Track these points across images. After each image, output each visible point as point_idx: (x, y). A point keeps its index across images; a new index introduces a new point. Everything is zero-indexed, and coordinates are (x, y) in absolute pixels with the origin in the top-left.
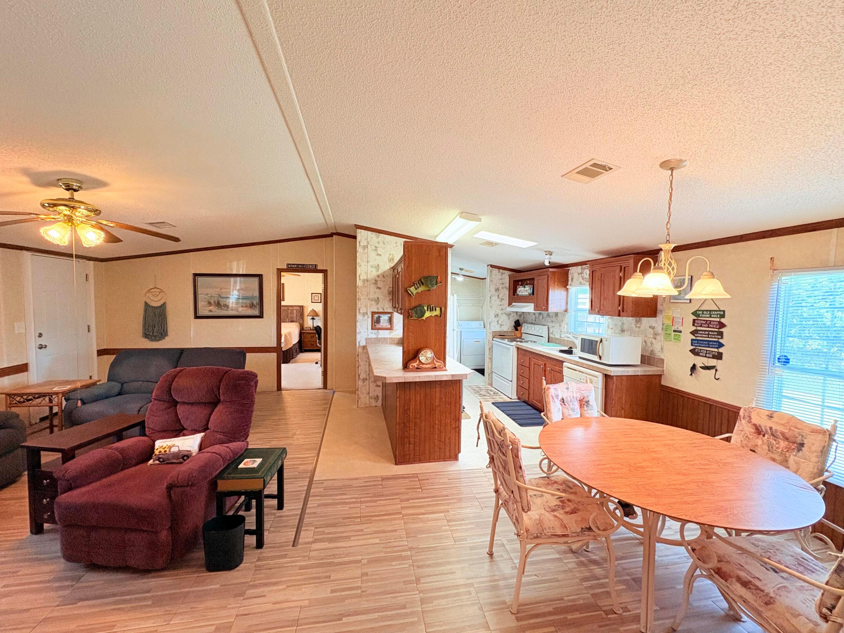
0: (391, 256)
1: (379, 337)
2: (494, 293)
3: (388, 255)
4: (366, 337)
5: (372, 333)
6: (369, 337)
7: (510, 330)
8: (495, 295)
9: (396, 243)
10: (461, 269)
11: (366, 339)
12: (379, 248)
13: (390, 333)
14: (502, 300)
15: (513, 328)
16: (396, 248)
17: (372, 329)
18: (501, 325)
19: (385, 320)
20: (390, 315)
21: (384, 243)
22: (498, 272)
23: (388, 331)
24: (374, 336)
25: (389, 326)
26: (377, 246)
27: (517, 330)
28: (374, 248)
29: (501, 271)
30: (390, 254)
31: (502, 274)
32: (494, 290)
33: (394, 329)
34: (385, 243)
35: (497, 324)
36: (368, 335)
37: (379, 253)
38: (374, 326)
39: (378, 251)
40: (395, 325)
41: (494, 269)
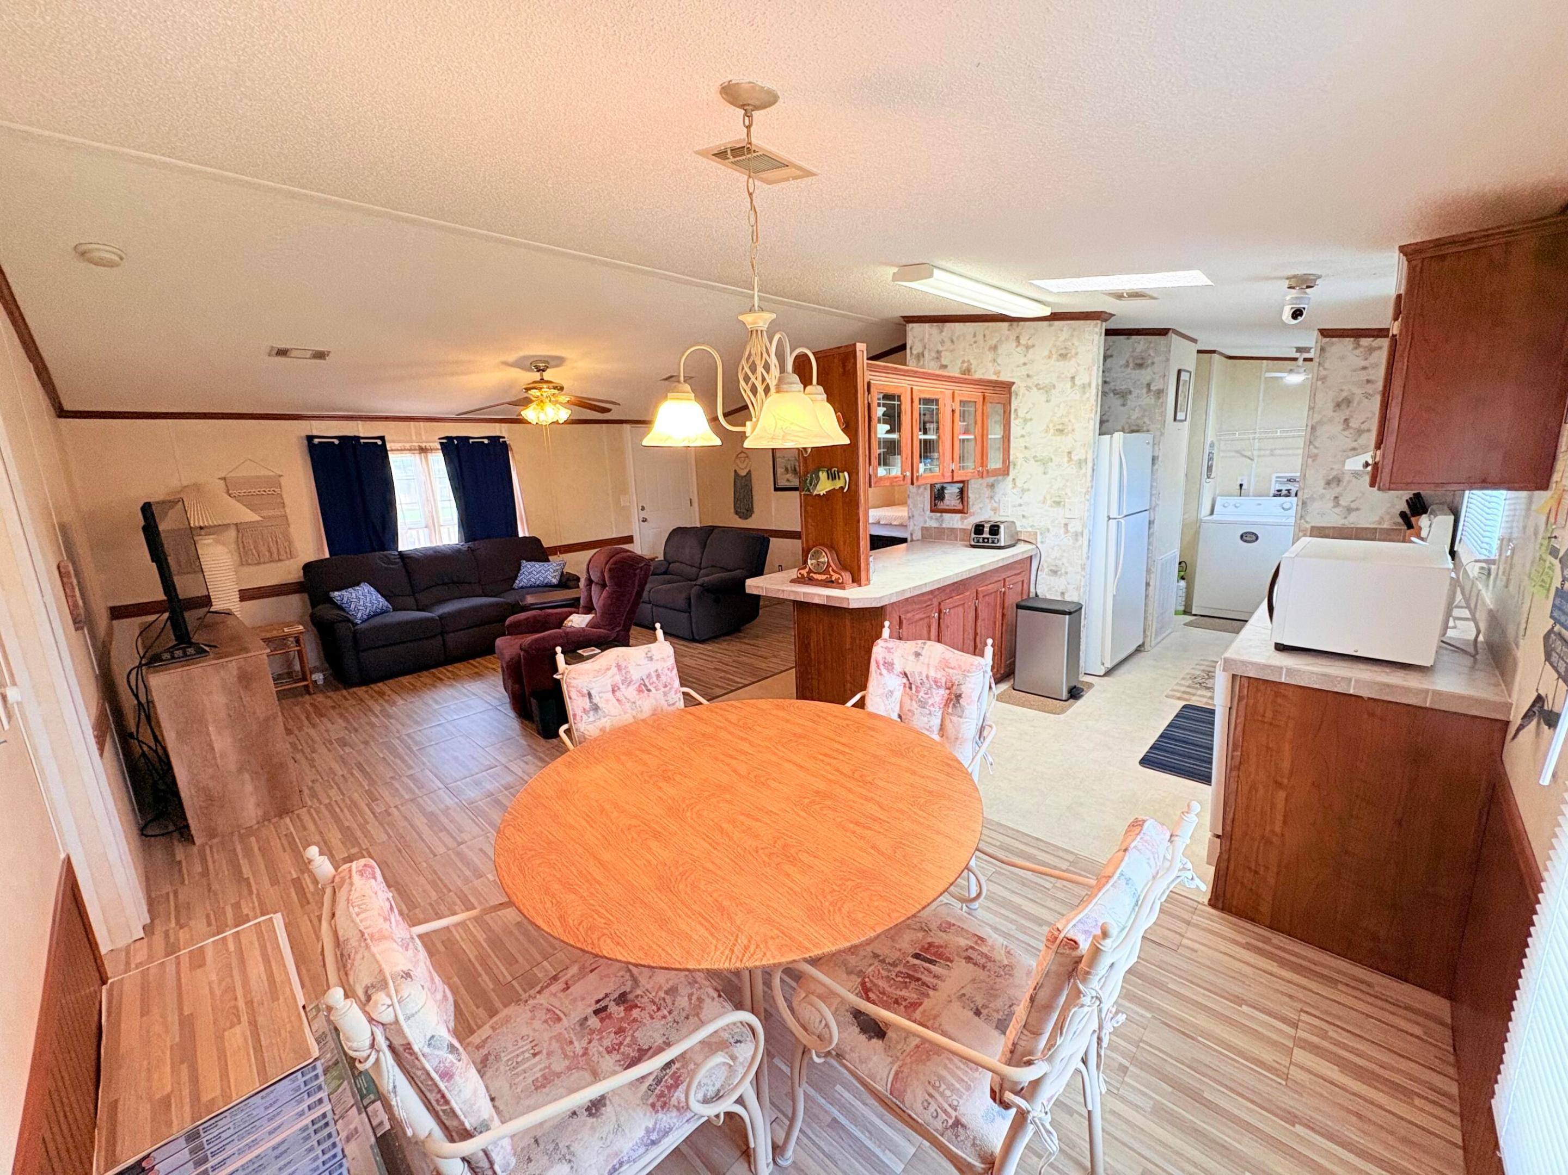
0: (965, 365)
1: (944, 526)
2: (1330, 413)
3: (959, 364)
4: (922, 525)
5: (931, 518)
6: (927, 525)
7: (1385, 526)
8: (1331, 420)
9: (975, 336)
10: (1299, 350)
11: (923, 529)
12: (943, 354)
13: (962, 518)
14: (1360, 432)
15: (1400, 520)
16: (974, 345)
17: (932, 511)
18: (1349, 510)
19: (951, 494)
20: (961, 485)
21: (952, 341)
22: (1351, 346)
23: (959, 516)
24: (934, 524)
25: (960, 507)
26: (940, 348)
27: (1410, 526)
28: (934, 354)
29: (1365, 342)
30: (963, 362)
31: (1371, 350)
32: (1331, 405)
33: (971, 510)
34: (955, 339)
35: (1334, 507)
36: (925, 522)
37: (944, 363)
38: (935, 505)
39: (943, 359)
40: (971, 503)
41: (1334, 340)
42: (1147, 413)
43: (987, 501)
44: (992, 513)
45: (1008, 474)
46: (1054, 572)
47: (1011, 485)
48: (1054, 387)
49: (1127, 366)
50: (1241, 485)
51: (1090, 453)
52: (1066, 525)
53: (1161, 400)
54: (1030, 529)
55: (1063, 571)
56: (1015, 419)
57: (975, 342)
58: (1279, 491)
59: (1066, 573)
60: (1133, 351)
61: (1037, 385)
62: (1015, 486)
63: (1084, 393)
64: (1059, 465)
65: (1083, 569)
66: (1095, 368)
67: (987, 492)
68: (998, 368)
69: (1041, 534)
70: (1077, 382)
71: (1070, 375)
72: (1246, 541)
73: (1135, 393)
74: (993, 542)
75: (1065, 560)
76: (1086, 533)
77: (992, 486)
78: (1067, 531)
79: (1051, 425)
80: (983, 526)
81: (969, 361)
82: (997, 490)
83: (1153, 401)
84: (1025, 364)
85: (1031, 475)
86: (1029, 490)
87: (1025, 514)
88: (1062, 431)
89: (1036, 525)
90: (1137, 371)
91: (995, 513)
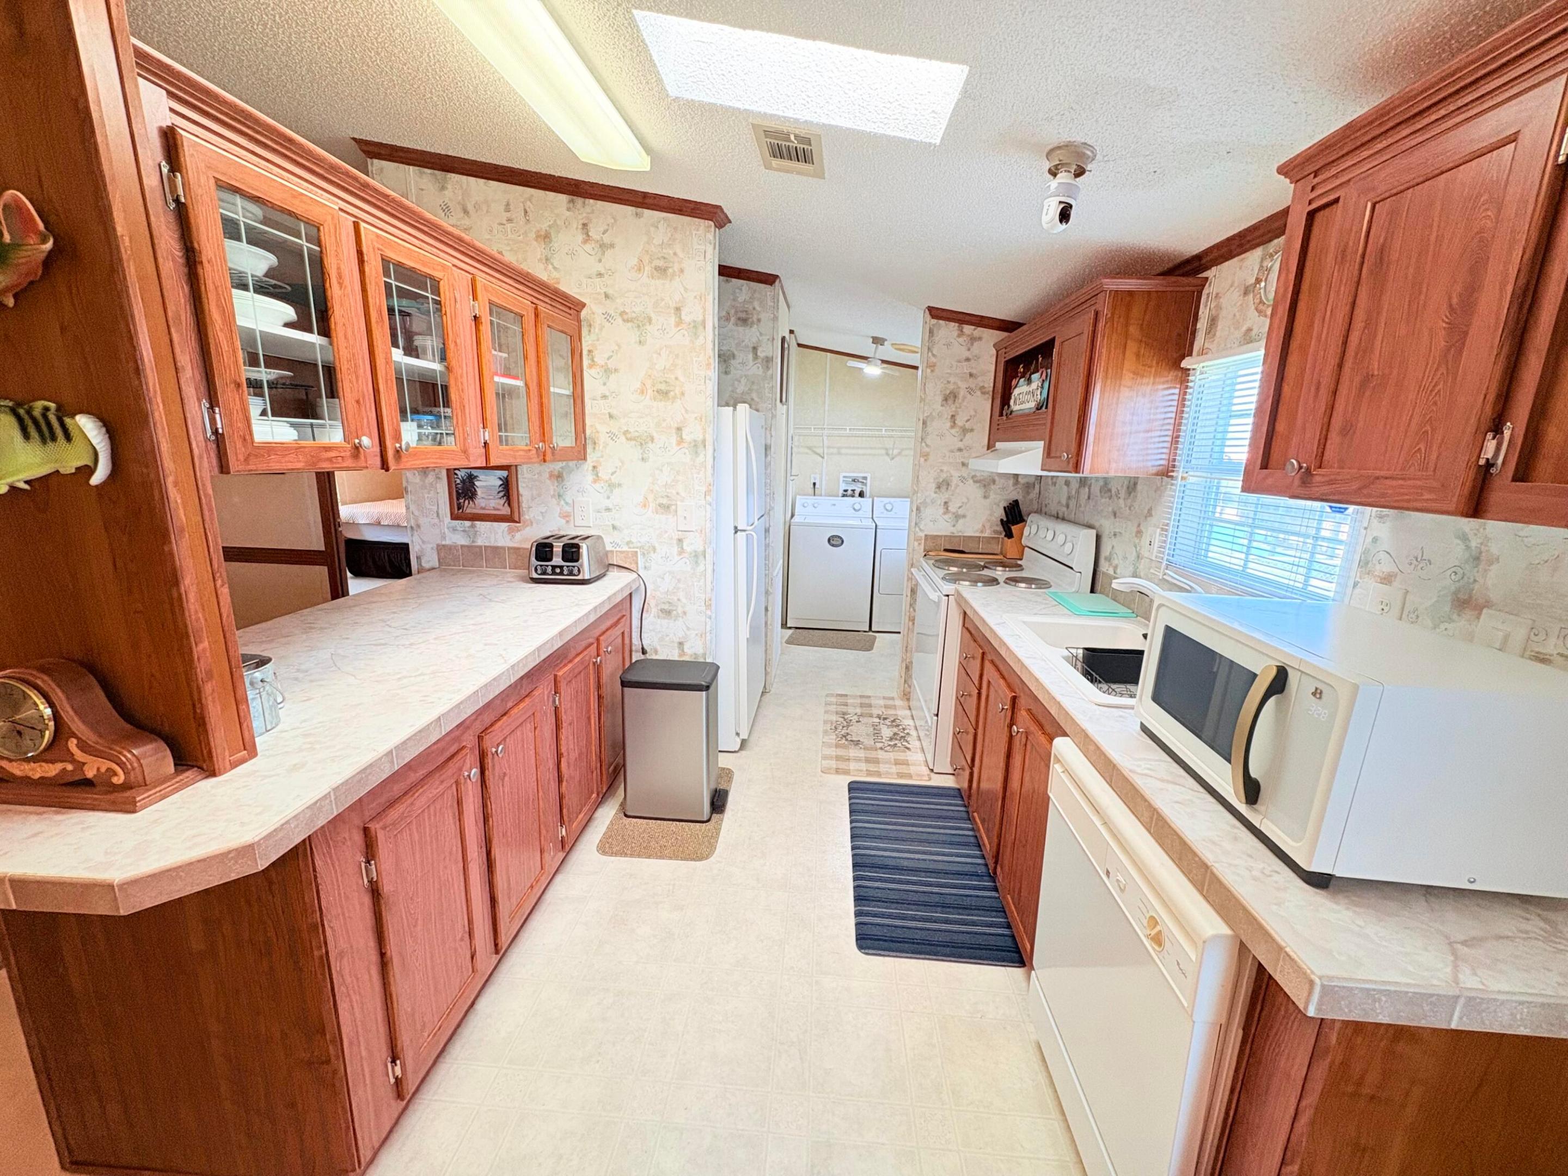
1: (480, 542)
2: (938, 407)
4: (439, 542)
5: (454, 530)
6: (448, 542)
7: (987, 534)
8: (940, 415)
10: (877, 341)
11: (440, 548)
13: (511, 531)
14: (965, 431)
15: (1000, 528)
16: (509, 226)
17: (454, 517)
18: (957, 517)
19: (488, 488)
20: (504, 473)
21: (466, 211)
22: (956, 333)
23: (504, 525)
24: (460, 539)
25: (506, 511)
27: (1009, 535)
29: (968, 329)
31: (973, 339)
32: (939, 399)
33: (526, 517)
34: (470, 207)
35: (945, 513)
36: (444, 538)
38: (460, 507)
40: (524, 505)
41: (941, 322)
42: (755, 387)
43: (554, 501)
44: (563, 521)
45: (585, 459)
46: (667, 613)
47: (590, 477)
48: (650, 320)
49: (728, 319)
50: (814, 484)
51: (710, 430)
52: (680, 541)
53: (770, 372)
54: (625, 548)
55: (680, 610)
56: (591, 367)
57: (510, 220)
58: (846, 491)
59: (685, 613)
60: (734, 300)
61: (622, 314)
62: (597, 479)
63: (696, 335)
64: (665, 448)
65: (708, 606)
67: (551, 486)
68: (556, 274)
69: (644, 554)
71: (673, 305)
72: (833, 545)
73: (740, 356)
74: (571, 573)
75: (681, 595)
76: (709, 552)
77: (559, 477)
78: (682, 551)
79: (649, 383)
80: (551, 546)
82: (567, 484)
83: (760, 372)
84: (600, 274)
85: (623, 462)
86: (620, 485)
87: (617, 524)
88: (666, 393)
89: (634, 540)
90: (741, 329)
91: (567, 522)
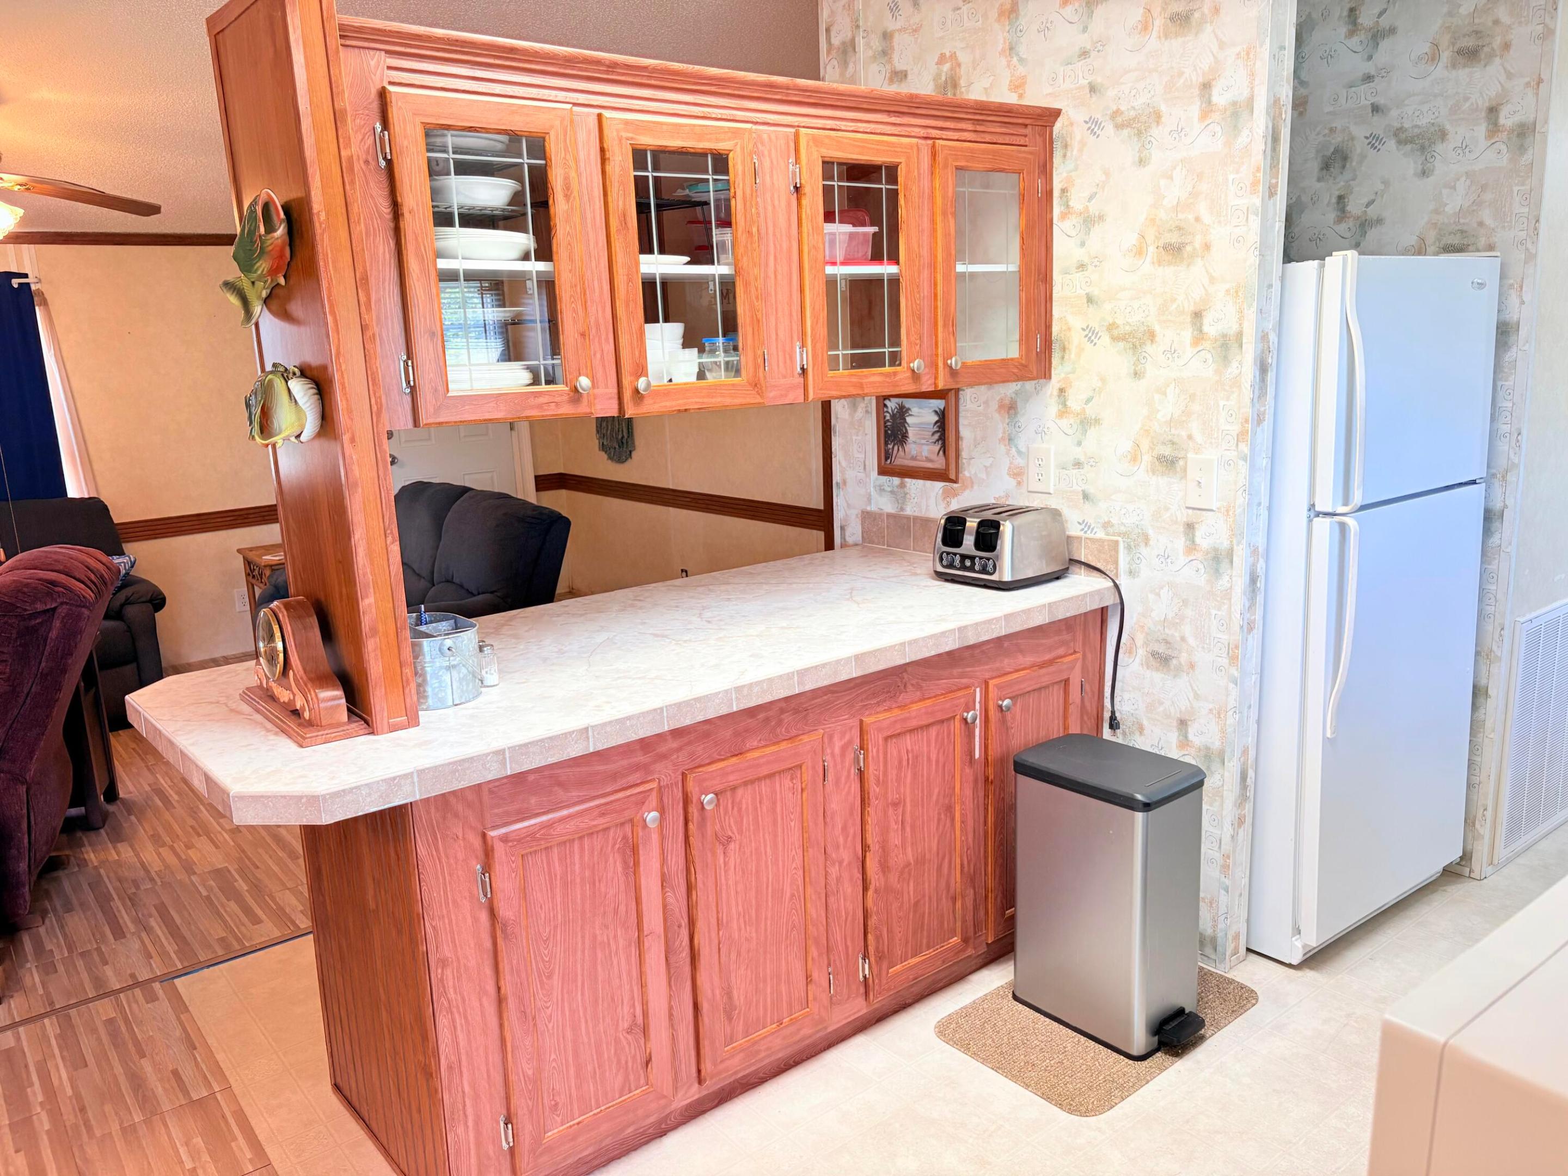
0: (946, 67)
1: (909, 511)
3: (933, 68)
4: (864, 507)
5: (881, 489)
6: (872, 508)
11: (866, 516)
12: (897, 38)
13: (946, 494)
17: (883, 471)
19: (921, 426)
20: (939, 404)
23: (939, 485)
24: (885, 505)
25: (939, 463)
26: (891, 25)
28: (876, 43)
30: (942, 59)
33: (966, 473)
36: (869, 500)
37: (900, 66)
38: (888, 456)
39: (896, 57)
40: (964, 454)
42: (1488, 196)
43: (1002, 448)
44: (1013, 482)
45: (1046, 374)
46: (1162, 660)
47: (1053, 408)
48: (1158, 117)
49: (1433, 58)
51: (1251, 314)
52: (1190, 527)
53: (1526, 159)
54: (1101, 534)
55: (1184, 658)
56: (1064, 216)
59: (1192, 666)
60: (1450, 14)
61: (1115, 116)
62: (1064, 411)
63: (1235, 130)
64: (1172, 352)
65: (1233, 659)
66: (1265, 52)
67: (999, 424)
68: (1021, 70)
69: (1129, 548)
70: (1220, 98)
71: (1198, 80)
73: (1457, 134)
74: (984, 571)
75: (1187, 630)
76: (1241, 556)
77: (1010, 408)
78: (1192, 546)
79: (1151, 234)
80: (962, 522)
81: (953, 56)
82: (1022, 420)
83: (1504, 161)
84: (1084, 54)
85: (1103, 380)
86: (1097, 421)
87: (1091, 490)
88: (1179, 249)
89: (1114, 521)
90: (1462, 74)
91: (1019, 483)
